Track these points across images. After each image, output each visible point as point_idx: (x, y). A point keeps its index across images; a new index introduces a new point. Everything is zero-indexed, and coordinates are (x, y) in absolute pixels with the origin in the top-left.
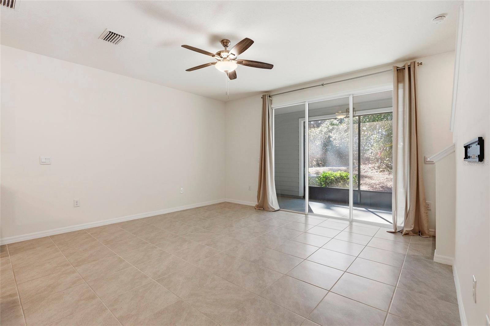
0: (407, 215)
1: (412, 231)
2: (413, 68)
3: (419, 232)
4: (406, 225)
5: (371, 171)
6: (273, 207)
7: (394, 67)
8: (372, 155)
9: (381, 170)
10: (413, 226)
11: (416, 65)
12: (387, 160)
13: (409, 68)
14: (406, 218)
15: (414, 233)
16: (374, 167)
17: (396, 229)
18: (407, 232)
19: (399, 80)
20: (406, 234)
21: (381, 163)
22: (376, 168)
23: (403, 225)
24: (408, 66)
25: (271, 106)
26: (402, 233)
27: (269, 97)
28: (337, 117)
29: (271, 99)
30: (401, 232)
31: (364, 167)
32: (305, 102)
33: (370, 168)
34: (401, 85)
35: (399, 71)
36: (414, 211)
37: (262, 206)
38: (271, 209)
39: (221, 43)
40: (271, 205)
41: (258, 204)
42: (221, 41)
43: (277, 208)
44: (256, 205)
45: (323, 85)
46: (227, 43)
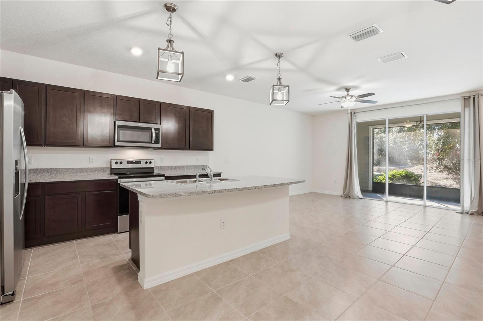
0: (472, 201)
1: (476, 212)
2: (477, 98)
3: (482, 213)
4: (471, 208)
5: (429, 171)
6: (357, 195)
7: (462, 97)
8: (430, 155)
9: (439, 170)
10: (477, 209)
11: (480, 95)
12: (446, 161)
13: (474, 98)
14: (471, 203)
15: (478, 214)
16: (432, 168)
17: (463, 211)
18: (472, 213)
19: (466, 105)
20: (472, 214)
21: (439, 163)
22: (434, 168)
23: (469, 209)
24: (473, 96)
25: (355, 120)
26: (468, 213)
27: (355, 113)
28: (405, 125)
29: (356, 115)
31: (421, 167)
32: (386, 118)
33: (428, 168)
34: (467, 110)
35: (466, 99)
36: (478, 198)
37: (348, 195)
38: (356, 198)
39: (344, 90)
40: (357, 194)
41: (344, 194)
42: (345, 89)
43: (361, 196)
44: (342, 194)
45: (401, 106)
46: (349, 90)
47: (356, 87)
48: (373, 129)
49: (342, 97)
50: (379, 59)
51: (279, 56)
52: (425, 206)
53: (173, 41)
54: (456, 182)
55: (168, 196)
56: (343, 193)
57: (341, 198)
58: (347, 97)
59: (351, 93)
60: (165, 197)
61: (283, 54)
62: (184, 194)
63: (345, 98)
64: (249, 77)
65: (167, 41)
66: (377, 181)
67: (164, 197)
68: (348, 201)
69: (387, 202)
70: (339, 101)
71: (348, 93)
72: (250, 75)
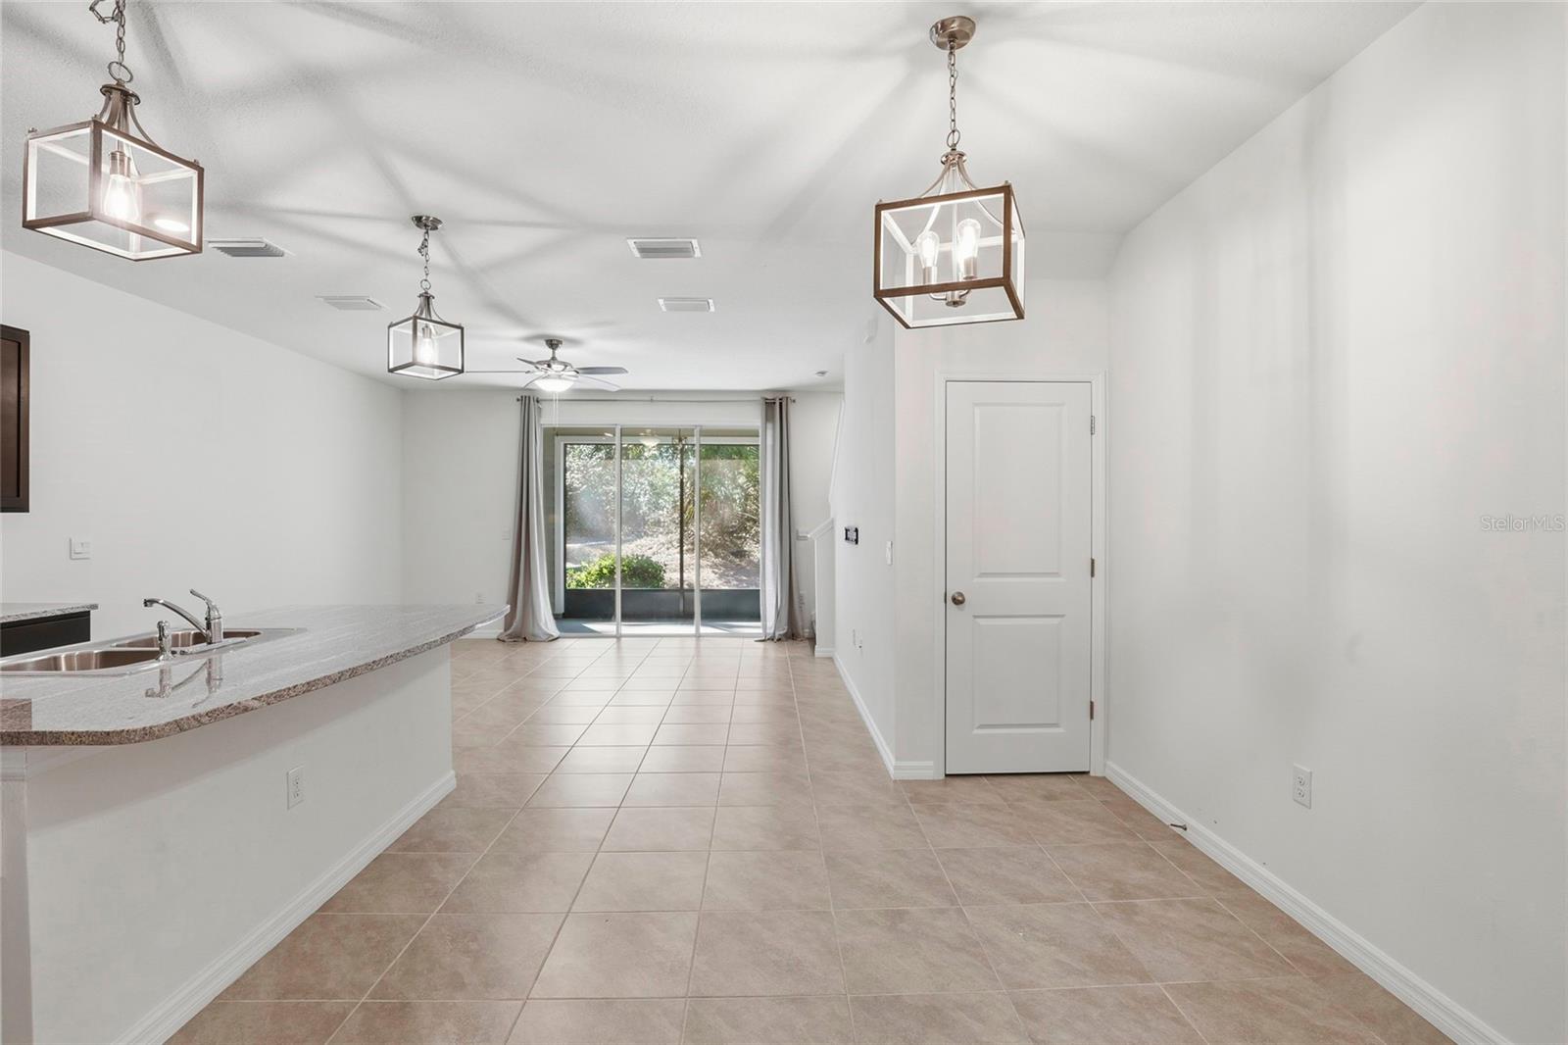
1: (784, 634)
2: (786, 405)
3: (793, 635)
4: (778, 627)
6: (546, 631)
7: (763, 398)
10: (786, 627)
13: (781, 404)
14: (777, 617)
15: (787, 637)
17: (767, 634)
18: (779, 637)
19: (768, 417)
20: (779, 640)
23: (775, 629)
24: (780, 400)
25: (539, 421)
26: (774, 639)
27: (538, 401)
30: (772, 639)
33: (664, 544)
35: (769, 404)
37: (518, 633)
38: (544, 638)
39: (544, 343)
40: (543, 627)
41: (509, 632)
42: (547, 341)
43: (556, 633)
44: (501, 634)
45: (652, 400)
46: (557, 346)
47: (574, 342)
48: (565, 445)
49: (538, 363)
50: (661, 302)
51: (424, 223)
52: (698, 636)
53: (137, 98)
54: (716, 573)
55: (203, 720)
56: (502, 631)
57: (500, 646)
58: (554, 366)
59: (561, 353)
60: (194, 727)
61: (440, 222)
62: (256, 704)
63: (549, 366)
64: (263, 245)
65: (107, 90)
66: (573, 586)
67: (190, 728)
68: (524, 650)
69: (618, 637)
70: (528, 372)
71: (554, 353)
72: (267, 241)
